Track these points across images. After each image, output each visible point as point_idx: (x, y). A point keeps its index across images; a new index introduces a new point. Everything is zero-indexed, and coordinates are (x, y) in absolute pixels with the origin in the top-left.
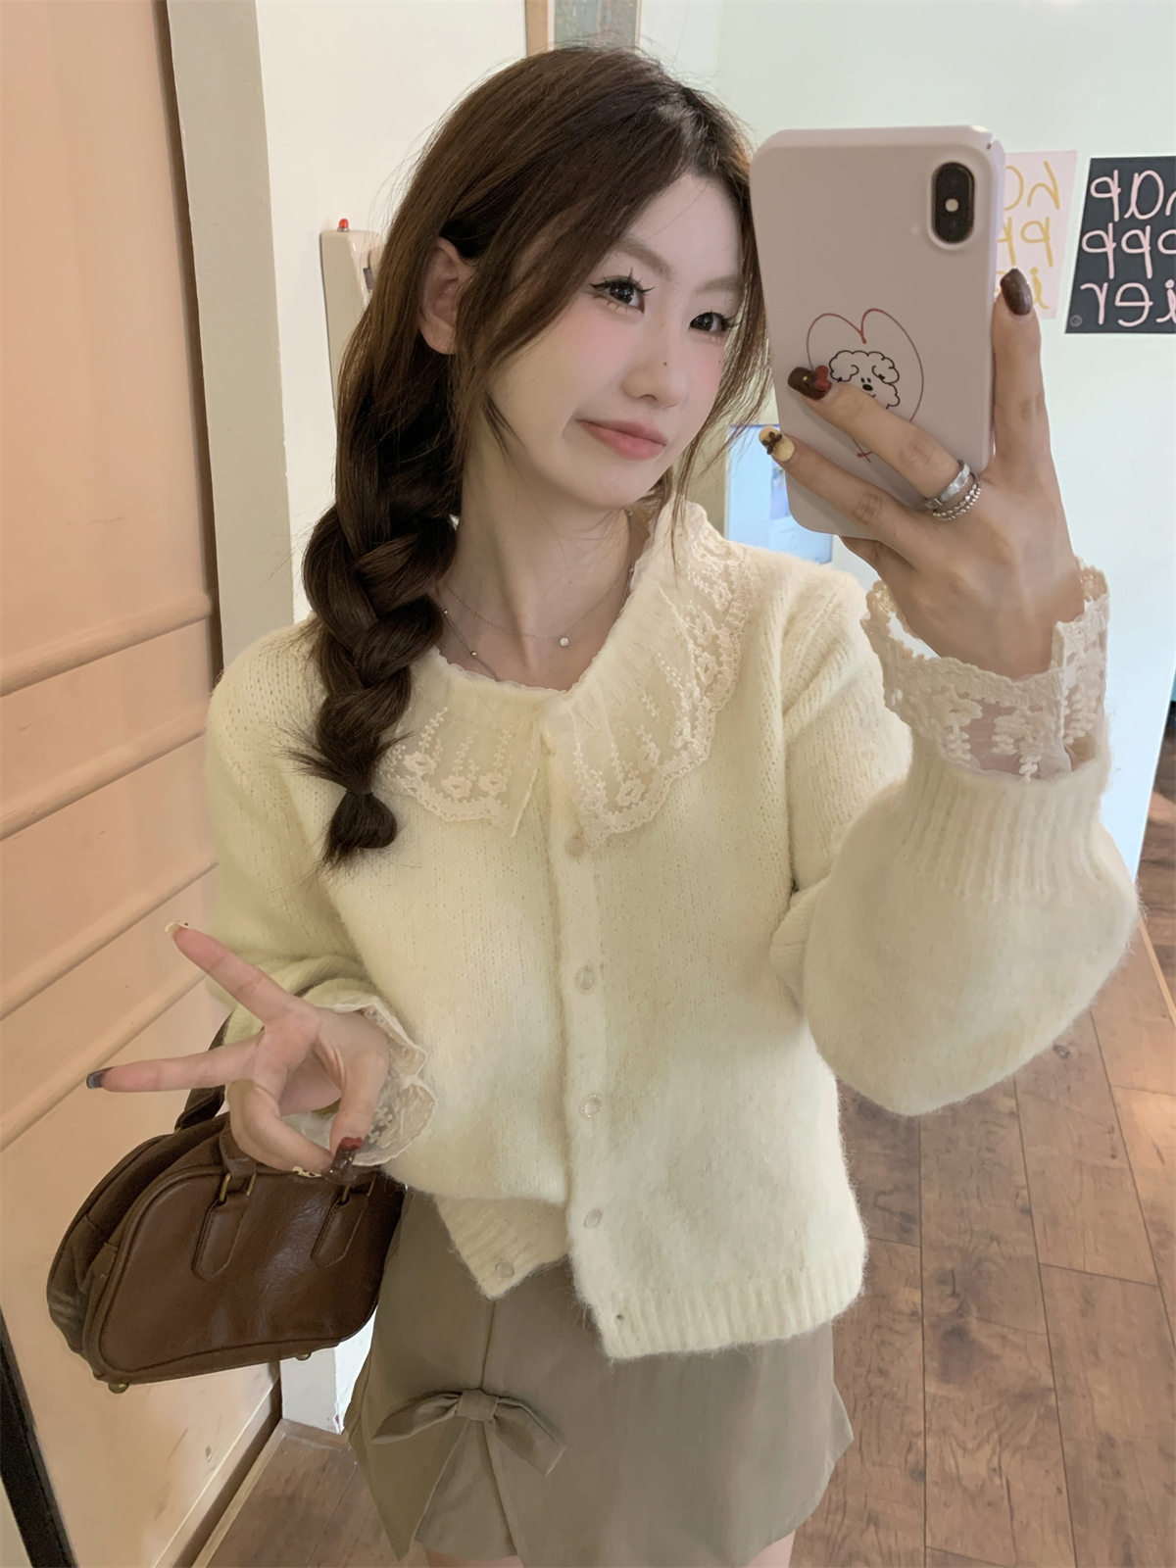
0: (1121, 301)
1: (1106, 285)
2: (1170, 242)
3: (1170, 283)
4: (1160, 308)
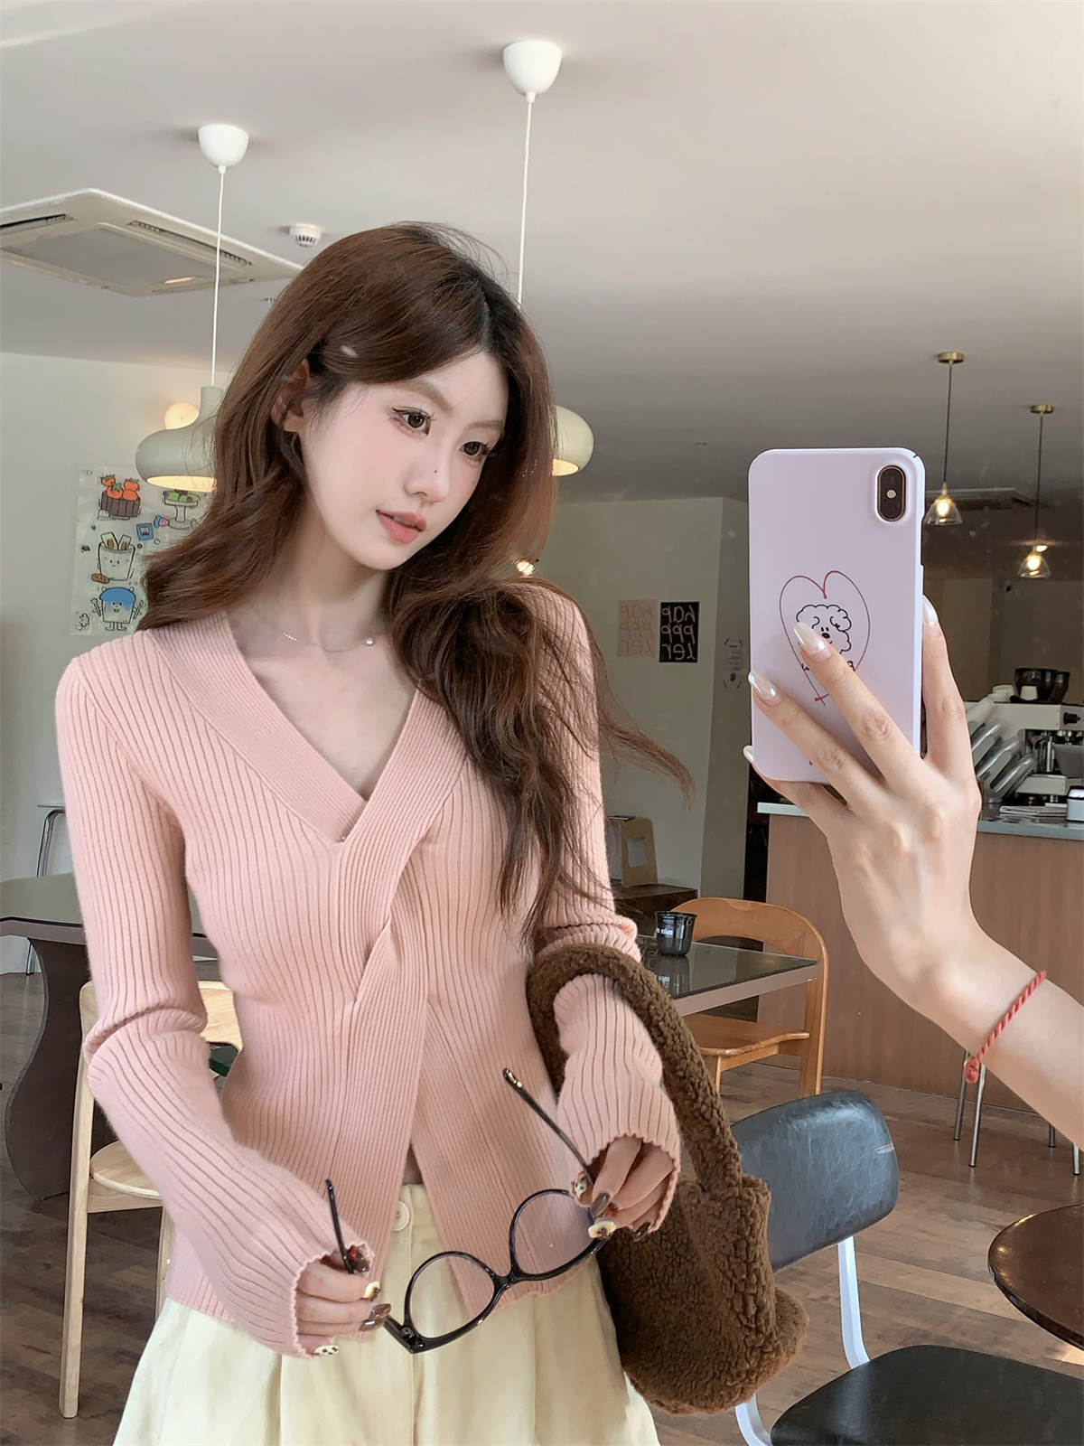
0: (675, 651)
1: (670, 645)
2: (688, 630)
3: (689, 644)
4: (687, 653)
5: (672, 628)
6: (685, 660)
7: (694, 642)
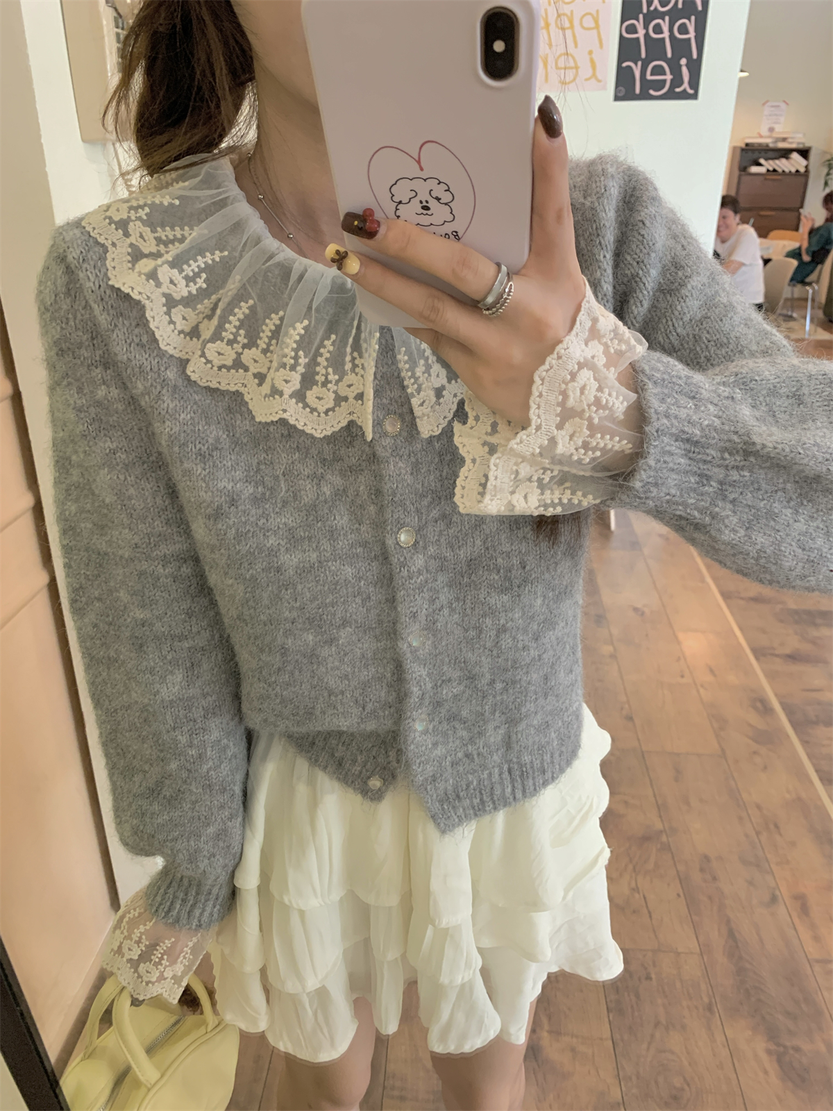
0: (652, 75)
1: (640, 63)
2: (683, 29)
3: (683, 61)
4: (677, 80)
5: (646, 27)
6: (671, 96)
7: (695, 56)
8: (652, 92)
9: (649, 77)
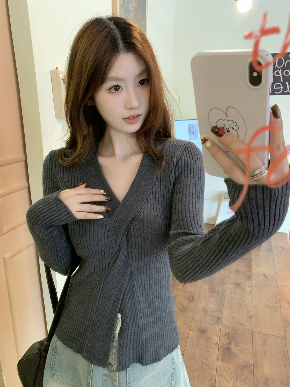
2: (287, 73)
3: (287, 83)
4: (285, 89)
6: (283, 93)
8: (276, 92)
9: (274, 88)
